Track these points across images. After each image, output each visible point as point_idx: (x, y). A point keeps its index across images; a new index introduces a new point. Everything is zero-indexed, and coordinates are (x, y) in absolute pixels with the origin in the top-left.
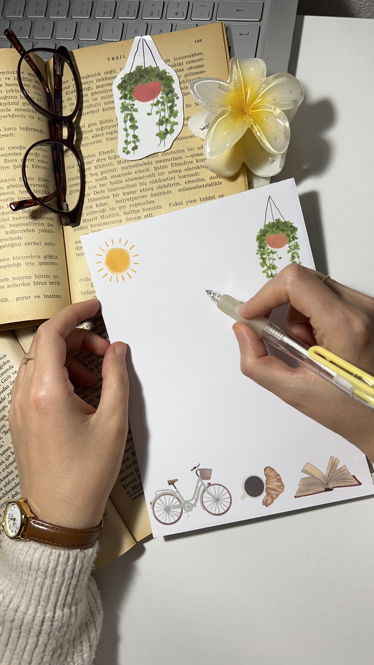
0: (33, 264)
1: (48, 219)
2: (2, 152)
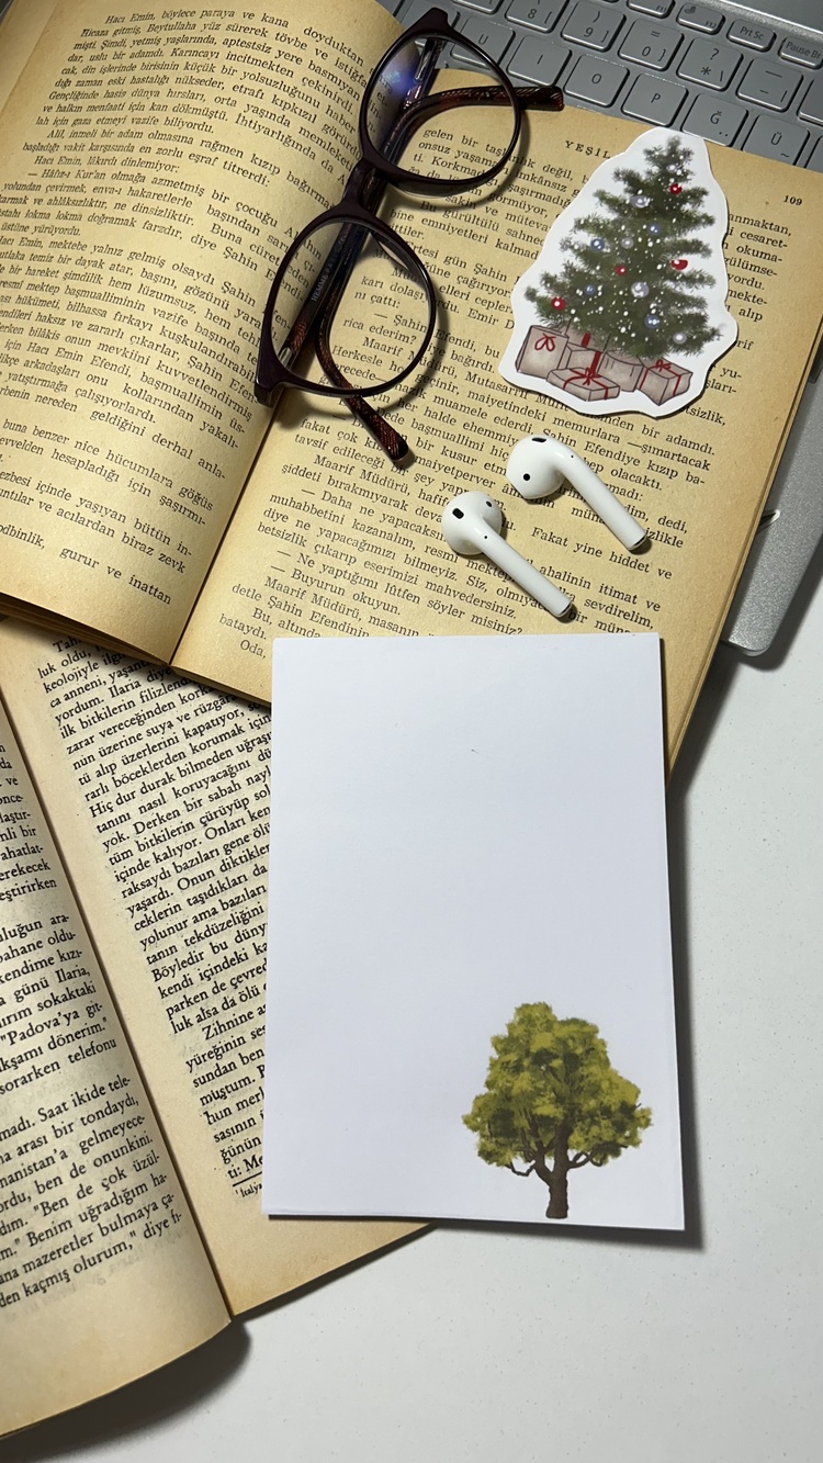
0: (146, 491)
1: (238, 408)
2: (217, 205)
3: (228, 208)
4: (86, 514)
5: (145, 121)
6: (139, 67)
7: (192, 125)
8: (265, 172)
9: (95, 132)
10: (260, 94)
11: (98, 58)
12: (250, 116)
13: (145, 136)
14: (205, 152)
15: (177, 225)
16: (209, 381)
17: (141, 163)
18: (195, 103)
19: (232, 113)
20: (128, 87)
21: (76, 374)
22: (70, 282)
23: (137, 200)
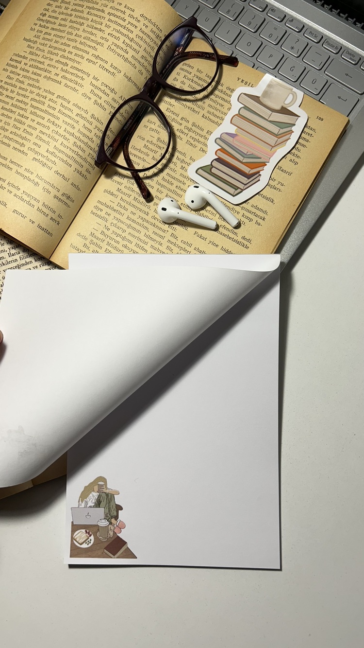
0: (49, 192)
1: (90, 164)
2: (94, 82)
3: (98, 84)
4: (25, 197)
5: (72, 40)
6: (74, 16)
7: (90, 47)
9: (52, 40)
10: (118, 39)
11: (58, 7)
12: (113, 47)
13: (71, 47)
14: (93, 59)
15: (77, 87)
16: (80, 152)
17: (67, 58)
18: (93, 37)
20: (67, 23)
21: (29, 141)
22: (32, 102)
23: (64, 74)
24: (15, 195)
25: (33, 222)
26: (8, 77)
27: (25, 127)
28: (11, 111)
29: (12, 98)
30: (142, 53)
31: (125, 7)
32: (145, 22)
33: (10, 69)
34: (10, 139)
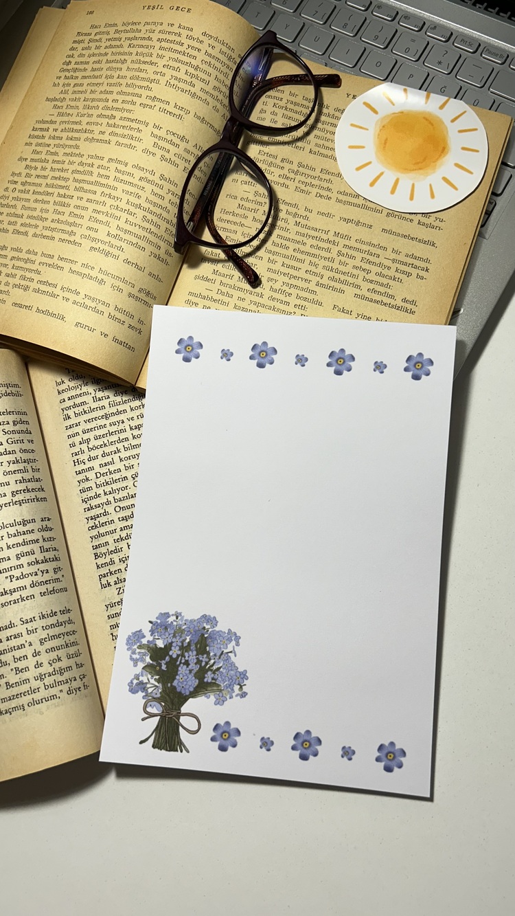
0: (121, 290)
1: (169, 243)
2: (156, 132)
3: (162, 133)
4: (89, 303)
5: (114, 85)
6: (110, 54)
7: (141, 87)
8: (182, 113)
9: (86, 91)
10: (178, 70)
11: (86, 48)
12: (173, 82)
13: (115, 94)
14: (149, 102)
15: (134, 143)
16: (153, 229)
17: (113, 108)
18: (142, 75)
19: (163, 80)
20: (103, 65)
21: (80, 226)
22: (75, 175)
23: (112, 129)
24: (74, 302)
25: (106, 335)
26: (35, 152)
27: (71, 209)
28: (48, 194)
29: (45, 177)
30: (213, 83)
31: (179, 27)
32: (210, 42)
33: (34, 141)
34: (53, 230)
